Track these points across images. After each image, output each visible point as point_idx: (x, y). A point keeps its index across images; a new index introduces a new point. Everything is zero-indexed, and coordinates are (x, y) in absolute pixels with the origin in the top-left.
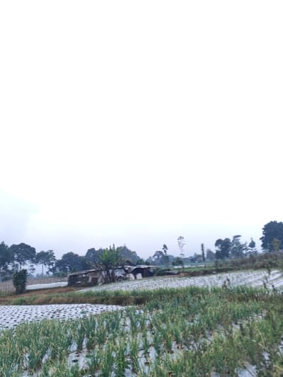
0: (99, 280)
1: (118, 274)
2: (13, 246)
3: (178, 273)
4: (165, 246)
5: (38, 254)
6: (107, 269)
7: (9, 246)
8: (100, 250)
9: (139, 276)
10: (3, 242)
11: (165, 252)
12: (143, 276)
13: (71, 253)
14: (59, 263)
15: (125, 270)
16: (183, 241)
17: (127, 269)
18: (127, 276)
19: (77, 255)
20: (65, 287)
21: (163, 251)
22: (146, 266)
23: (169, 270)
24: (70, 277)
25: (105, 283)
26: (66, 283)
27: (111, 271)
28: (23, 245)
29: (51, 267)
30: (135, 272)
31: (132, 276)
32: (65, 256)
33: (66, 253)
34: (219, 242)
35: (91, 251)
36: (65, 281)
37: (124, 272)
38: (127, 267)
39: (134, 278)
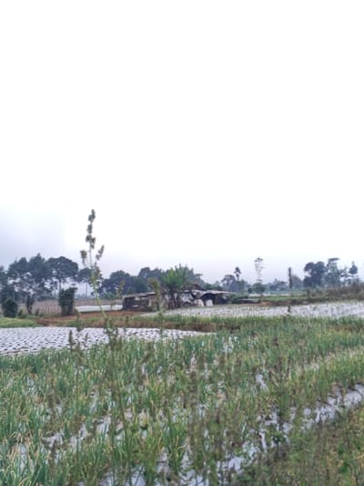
0: (161, 305)
1: (185, 299)
2: (52, 260)
3: (259, 302)
4: (238, 270)
5: (82, 270)
6: (171, 293)
7: (47, 259)
8: (156, 270)
9: (210, 302)
10: (39, 255)
11: (237, 276)
12: (214, 303)
13: (121, 271)
14: (107, 283)
15: (193, 295)
16: (261, 264)
17: (195, 294)
18: (195, 302)
19: (128, 275)
20: (119, 311)
21: (235, 275)
22: (219, 292)
23: (247, 297)
24: (126, 299)
25: (169, 309)
26: (121, 307)
27: (176, 295)
28: (62, 259)
29: (97, 287)
30: (205, 298)
31: (201, 302)
32: (114, 275)
33: (115, 271)
34: (309, 266)
35: (145, 270)
36: (119, 304)
37: (191, 297)
38: (195, 292)
39: (203, 305)
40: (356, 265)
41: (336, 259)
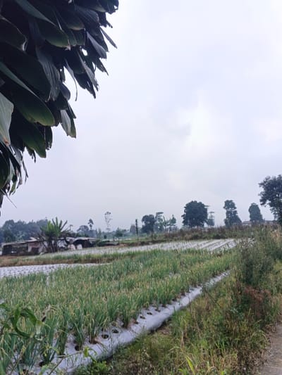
0: (40, 250)
1: (61, 244)
3: (118, 244)
4: (91, 221)
6: (49, 241)
8: (20, 222)
9: (80, 246)
11: (91, 226)
12: (83, 247)
18: (69, 246)
21: (88, 226)
22: (87, 239)
23: (109, 241)
25: (47, 252)
26: (1, 253)
27: (53, 242)
30: (76, 243)
31: (73, 246)
34: (146, 218)
35: (10, 222)
37: (66, 243)
38: (69, 239)
39: (74, 248)
40: (175, 217)
41: (162, 213)
